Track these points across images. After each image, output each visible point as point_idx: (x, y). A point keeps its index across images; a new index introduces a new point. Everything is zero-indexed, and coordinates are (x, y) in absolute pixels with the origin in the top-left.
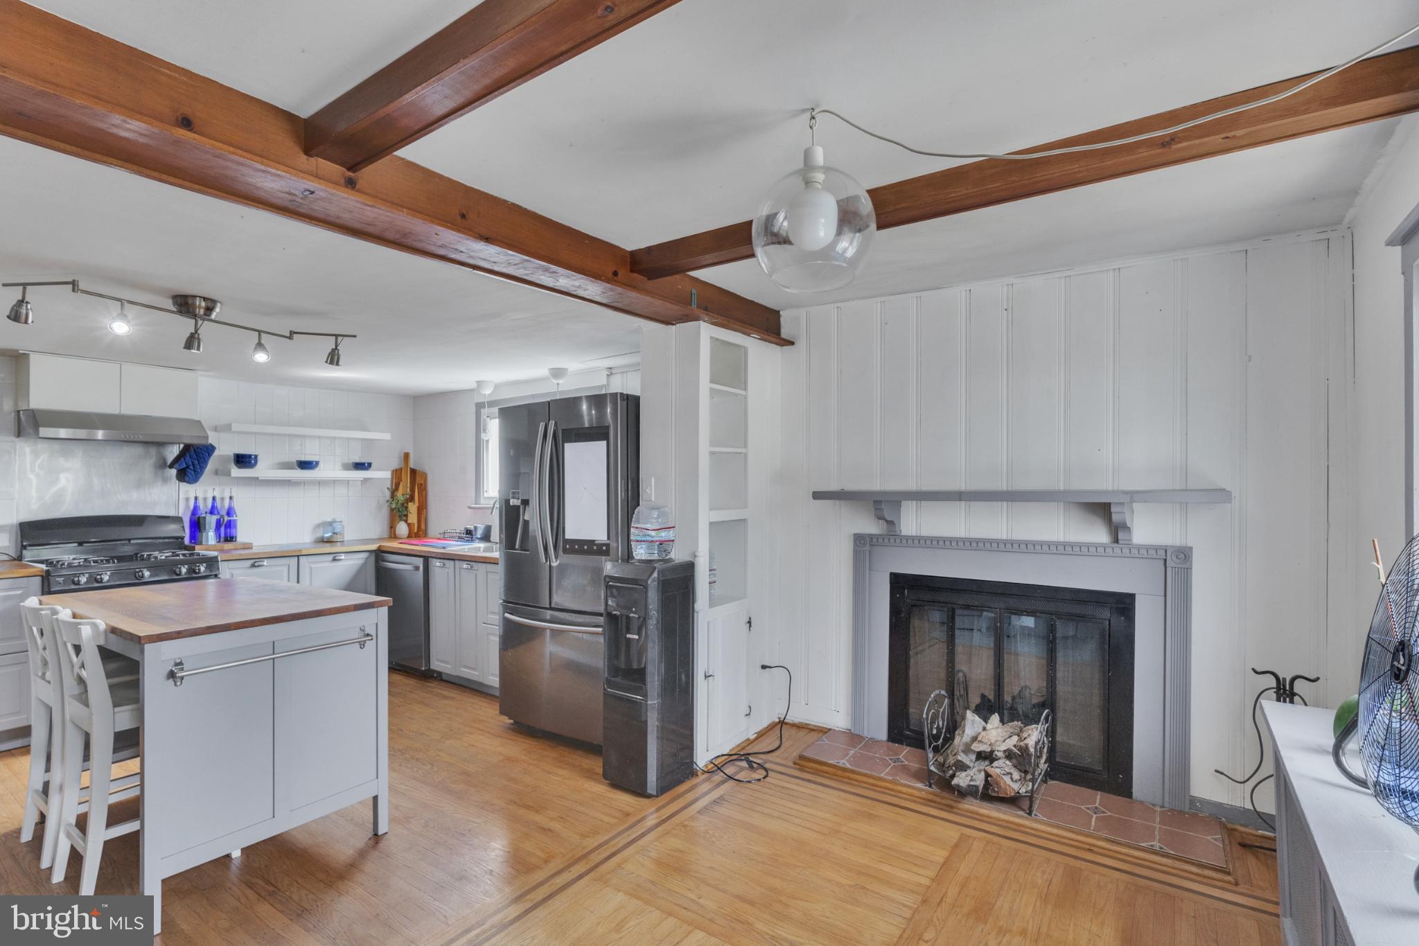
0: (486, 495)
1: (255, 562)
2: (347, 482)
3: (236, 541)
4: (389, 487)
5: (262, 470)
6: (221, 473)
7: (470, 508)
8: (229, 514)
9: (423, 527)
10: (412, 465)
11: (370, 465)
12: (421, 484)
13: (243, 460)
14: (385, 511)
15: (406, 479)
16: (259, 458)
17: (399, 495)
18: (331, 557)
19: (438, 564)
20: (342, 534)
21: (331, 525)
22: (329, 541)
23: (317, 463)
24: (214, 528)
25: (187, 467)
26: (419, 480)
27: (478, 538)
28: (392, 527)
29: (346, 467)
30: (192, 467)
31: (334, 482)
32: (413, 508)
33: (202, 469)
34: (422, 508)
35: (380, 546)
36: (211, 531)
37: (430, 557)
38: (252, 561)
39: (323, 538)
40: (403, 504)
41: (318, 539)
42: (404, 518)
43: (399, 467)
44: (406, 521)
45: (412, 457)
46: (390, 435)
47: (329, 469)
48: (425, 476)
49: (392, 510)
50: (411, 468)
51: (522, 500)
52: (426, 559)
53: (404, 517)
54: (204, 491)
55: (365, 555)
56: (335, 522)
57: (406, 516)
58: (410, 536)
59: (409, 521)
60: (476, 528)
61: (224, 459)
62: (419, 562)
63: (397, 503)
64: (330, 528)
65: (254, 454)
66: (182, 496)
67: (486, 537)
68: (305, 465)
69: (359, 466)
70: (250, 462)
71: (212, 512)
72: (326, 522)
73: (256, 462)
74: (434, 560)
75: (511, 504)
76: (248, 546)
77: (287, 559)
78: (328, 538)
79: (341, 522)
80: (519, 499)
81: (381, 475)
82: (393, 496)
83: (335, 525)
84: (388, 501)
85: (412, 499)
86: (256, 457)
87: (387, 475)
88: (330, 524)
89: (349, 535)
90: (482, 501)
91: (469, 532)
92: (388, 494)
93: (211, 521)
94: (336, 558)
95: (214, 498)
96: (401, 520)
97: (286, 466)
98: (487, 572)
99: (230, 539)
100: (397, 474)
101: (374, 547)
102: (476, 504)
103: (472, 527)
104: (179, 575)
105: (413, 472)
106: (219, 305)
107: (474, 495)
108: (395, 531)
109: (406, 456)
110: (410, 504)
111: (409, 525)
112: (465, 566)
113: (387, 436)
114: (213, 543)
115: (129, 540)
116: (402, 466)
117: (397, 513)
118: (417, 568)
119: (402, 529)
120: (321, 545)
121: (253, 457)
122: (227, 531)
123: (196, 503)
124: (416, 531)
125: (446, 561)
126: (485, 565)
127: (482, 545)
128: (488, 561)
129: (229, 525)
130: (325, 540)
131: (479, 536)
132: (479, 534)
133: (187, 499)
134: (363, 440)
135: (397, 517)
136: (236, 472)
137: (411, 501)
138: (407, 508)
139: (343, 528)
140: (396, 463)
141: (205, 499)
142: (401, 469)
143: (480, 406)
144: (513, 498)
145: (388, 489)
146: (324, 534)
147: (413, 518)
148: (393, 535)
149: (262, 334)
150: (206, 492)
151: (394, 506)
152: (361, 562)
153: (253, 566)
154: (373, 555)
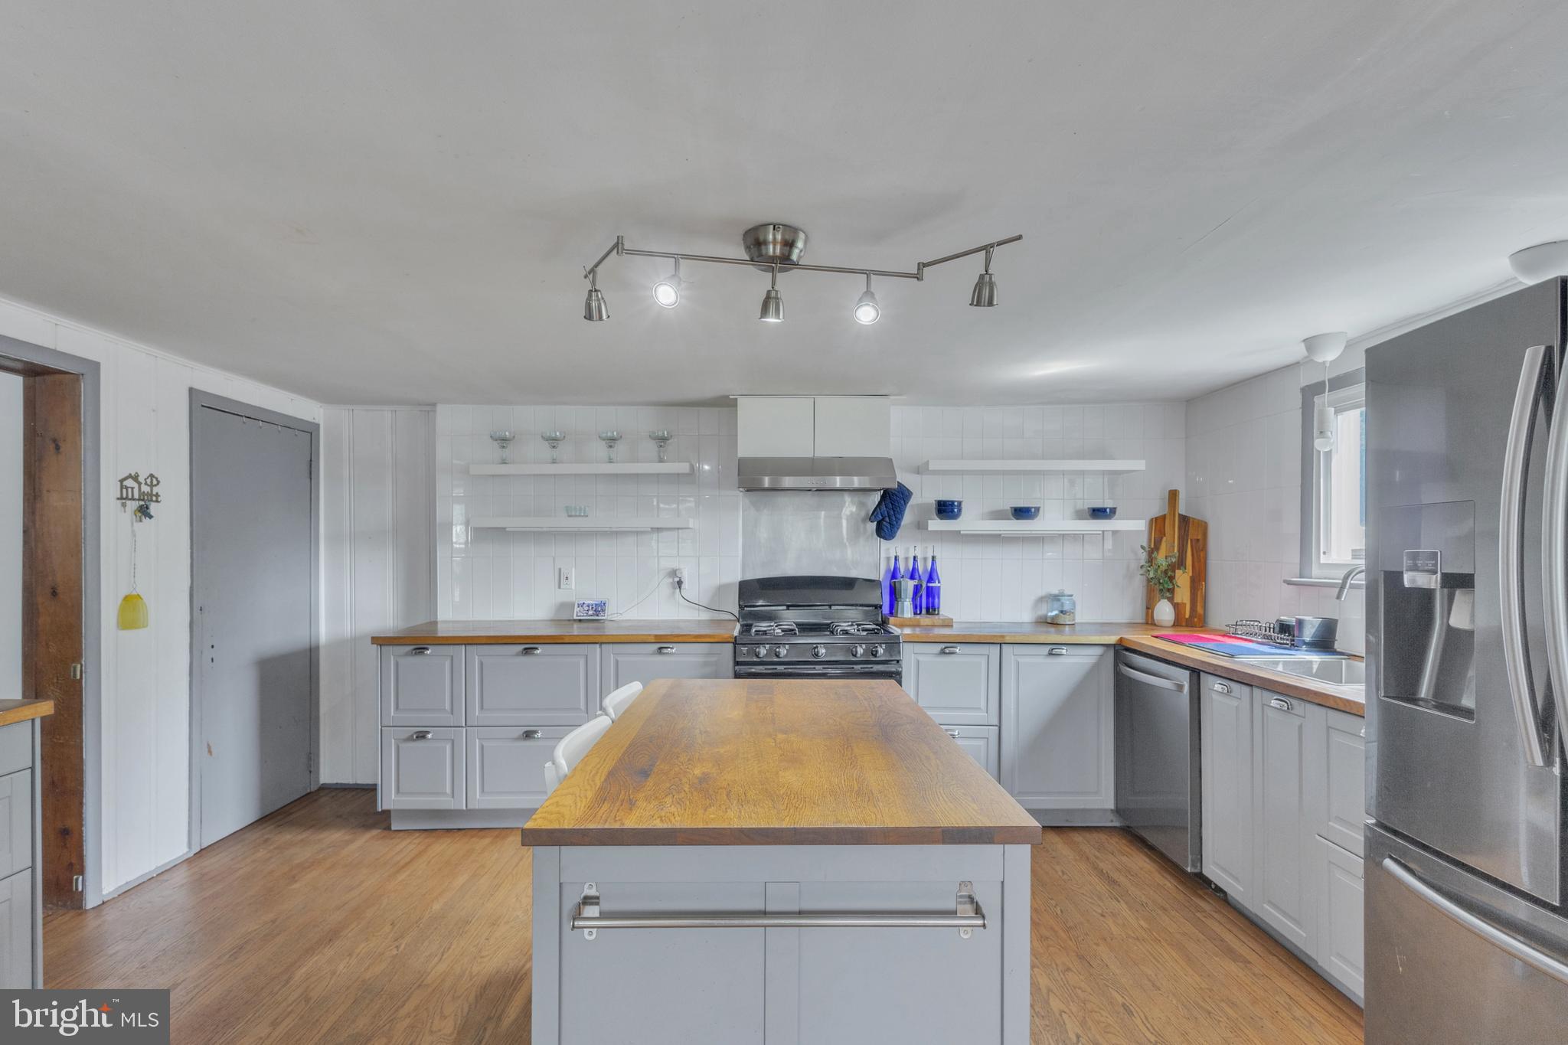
0: (1323, 560)
1: (945, 648)
2: (1078, 538)
3: (938, 614)
4: (1145, 544)
5: (969, 521)
6: (920, 526)
7: (1289, 583)
8: (931, 579)
9: (1200, 610)
10: (1182, 509)
11: (1113, 511)
12: (1198, 540)
13: (946, 509)
14: (1138, 584)
15: (1173, 533)
16: (963, 505)
17: (1161, 559)
18: (1046, 650)
19: (1218, 687)
20: (1071, 613)
21: (1059, 600)
22: (1053, 623)
23: (1037, 509)
24: (911, 597)
25: (883, 519)
26: (1193, 534)
27: (1305, 643)
28: (1149, 608)
29: (1079, 515)
30: (887, 519)
31: (1063, 537)
32: (1183, 578)
33: (899, 520)
34: (1199, 579)
35: (1121, 639)
36: (908, 600)
37: (1203, 671)
38: (943, 646)
39: (1046, 617)
40: (1166, 572)
41: (1041, 617)
42: (1168, 595)
43: (1161, 514)
44: (1171, 600)
45: (1182, 497)
46: (1143, 462)
47: (1054, 518)
48: (1203, 527)
49: (1149, 580)
50: (1179, 514)
51: (1445, 576)
52: (1196, 672)
53: (1169, 592)
54: (903, 549)
55: (1099, 651)
56: (1063, 596)
57: (1172, 591)
58: (1177, 623)
59: (1177, 599)
60: (1300, 623)
61: (923, 508)
62: (1184, 676)
63: (1156, 571)
64: (1056, 605)
65: (957, 500)
66: (883, 555)
67: (1325, 642)
68: (1021, 513)
69: (1098, 513)
70: (953, 511)
71: (912, 577)
72: (1051, 595)
73: (960, 510)
74: (1211, 678)
75: (1407, 584)
76: (948, 624)
77: (986, 647)
78: (1053, 618)
79: (1072, 596)
80: (1435, 572)
81: (1134, 525)
82: (1151, 560)
83: (1063, 599)
84: (1142, 567)
85: (1181, 563)
86: (960, 503)
87: (1140, 525)
88: (1056, 598)
89: (1082, 616)
90: (1315, 571)
91: (1284, 628)
92: (1143, 556)
93: (908, 586)
94: (1054, 652)
95: (896, 558)
96: (1163, 597)
97: (998, 515)
98: (1329, 728)
99: (932, 609)
100: (1158, 525)
101: (1113, 639)
102: (1300, 578)
103: (1292, 621)
104: (855, 656)
105: (1184, 520)
106: (802, 236)
107: (1297, 560)
108: (1152, 613)
109: (1173, 495)
110: (1178, 573)
111: (1177, 607)
112: (1274, 703)
113: (1140, 465)
114: (909, 616)
115: (830, 606)
116: (1166, 512)
117: (1159, 585)
118: (1180, 687)
119: (1164, 611)
120: (1044, 628)
121: (956, 503)
122: (928, 600)
123: (896, 563)
124: (1187, 616)
125: (1233, 685)
126: (1323, 710)
127: (1316, 658)
128: (1331, 703)
129: (932, 593)
130: (1049, 621)
131: (1308, 639)
132: (1308, 634)
133: (888, 559)
134: (1104, 473)
135: (1158, 595)
136: (936, 524)
137: (1179, 568)
138: (1172, 578)
139: (1074, 604)
140: (1157, 508)
141: (907, 559)
142: (1164, 517)
143: (1311, 392)
144: (1414, 568)
145: (1142, 547)
146: (1048, 612)
147: (1183, 595)
148: (1149, 622)
149: (873, 276)
150: (907, 550)
151: (1152, 575)
152: (1092, 660)
153: (943, 652)
154: (1111, 653)
